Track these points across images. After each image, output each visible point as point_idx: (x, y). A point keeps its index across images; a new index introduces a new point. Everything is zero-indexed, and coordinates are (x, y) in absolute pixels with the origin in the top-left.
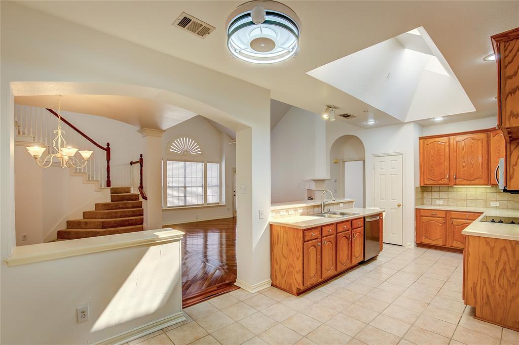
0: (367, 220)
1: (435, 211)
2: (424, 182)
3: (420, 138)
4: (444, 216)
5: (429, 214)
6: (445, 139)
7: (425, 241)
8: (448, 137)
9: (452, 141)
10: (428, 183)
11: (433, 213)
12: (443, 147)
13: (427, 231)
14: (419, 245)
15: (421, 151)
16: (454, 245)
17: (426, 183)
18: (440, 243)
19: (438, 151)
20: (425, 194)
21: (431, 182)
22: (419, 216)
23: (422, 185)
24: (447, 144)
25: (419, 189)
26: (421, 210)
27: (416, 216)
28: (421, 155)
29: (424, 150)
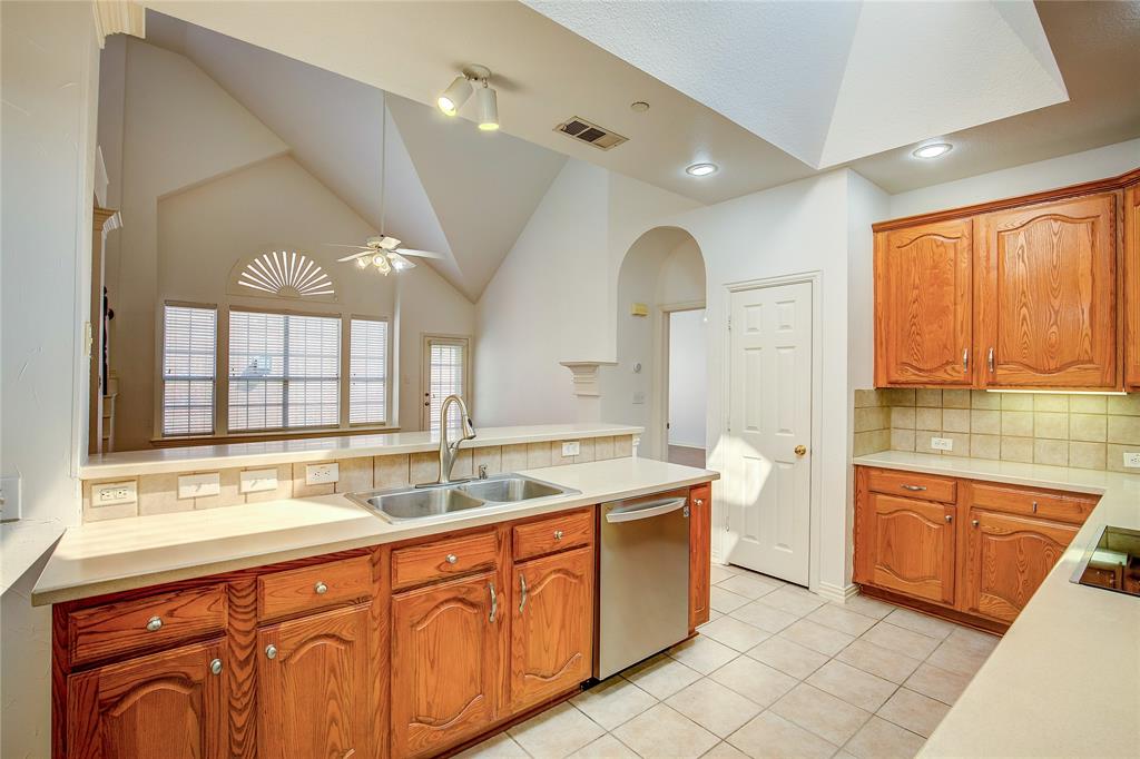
0: (611, 517)
1: (917, 478)
2: (888, 373)
3: (877, 228)
4: (950, 498)
5: (898, 489)
6: (959, 225)
7: (882, 579)
8: (968, 219)
9: (981, 233)
10: (902, 379)
11: (911, 485)
12: (951, 254)
13: (889, 545)
14: (866, 590)
15: (880, 271)
16: (981, 609)
17: (895, 377)
18: (933, 593)
19: (935, 267)
20: (898, 417)
21: (910, 375)
22: (864, 491)
23: (883, 383)
24: (966, 242)
25: (873, 400)
26: (873, 473)
27: (857, 491)
28: (880, 283)
29: (888, 265)
